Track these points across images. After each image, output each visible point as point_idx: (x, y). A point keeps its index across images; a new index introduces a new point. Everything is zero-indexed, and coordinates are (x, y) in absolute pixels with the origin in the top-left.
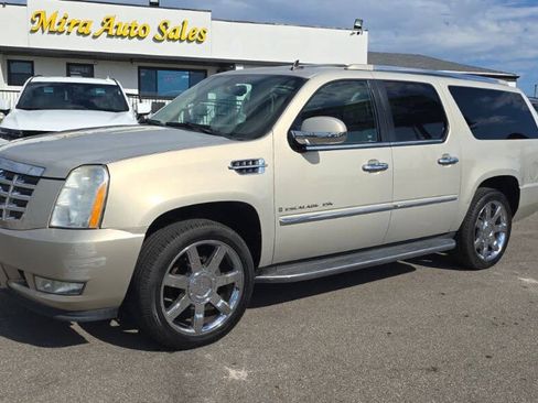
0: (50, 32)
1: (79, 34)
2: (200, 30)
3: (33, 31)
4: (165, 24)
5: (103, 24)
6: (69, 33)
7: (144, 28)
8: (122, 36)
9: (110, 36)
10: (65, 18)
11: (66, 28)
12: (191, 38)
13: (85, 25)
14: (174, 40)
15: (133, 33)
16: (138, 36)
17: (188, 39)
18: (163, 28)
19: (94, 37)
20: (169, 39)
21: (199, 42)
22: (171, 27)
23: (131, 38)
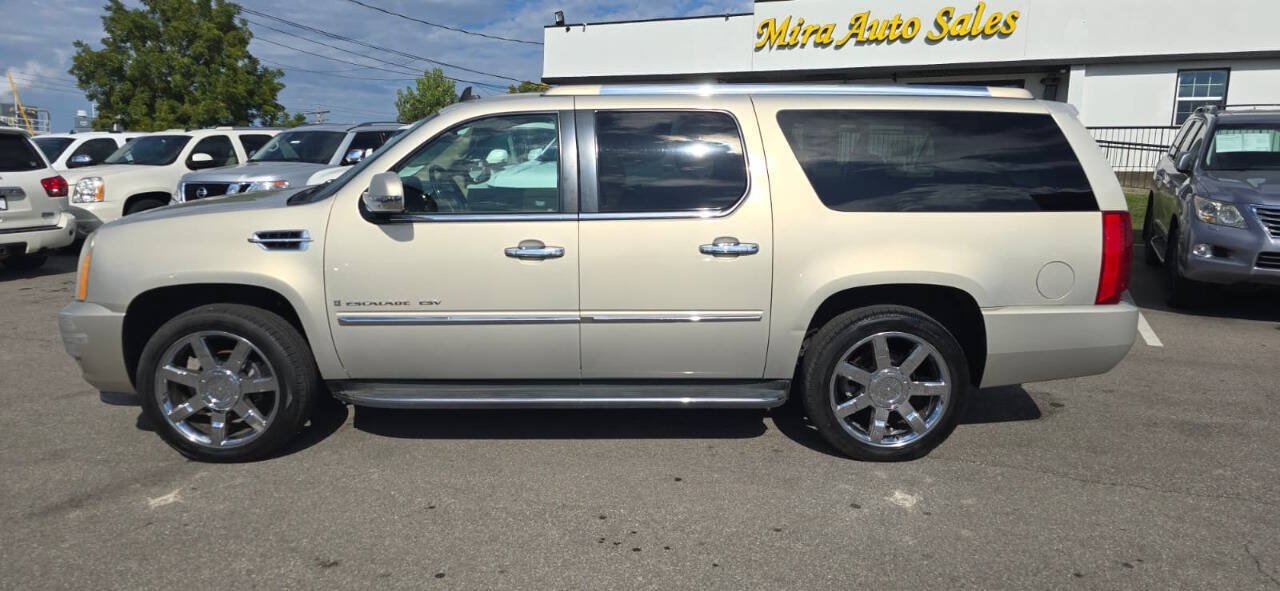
0: (781, 47)
1: (817, 45)
2: (1005, 16)
3: (758, 49)
4: (946, 13)
5: (851, 26)
6: (803, 46)
7: (912, 24)
8: (877, 41)
9: (860, 43)
10: (800, 25)
11: (800, 39)
12: (988, 31)
13: (825, 31)
14: (959, 37)
15: (896, 33)
16: (900, 37)
17: (983, 32)
18: (943, 21)
19: (838, 47)
20: (951, 37)
21: (1003, 36)
22: (956, 17)
23: (890, 42)
